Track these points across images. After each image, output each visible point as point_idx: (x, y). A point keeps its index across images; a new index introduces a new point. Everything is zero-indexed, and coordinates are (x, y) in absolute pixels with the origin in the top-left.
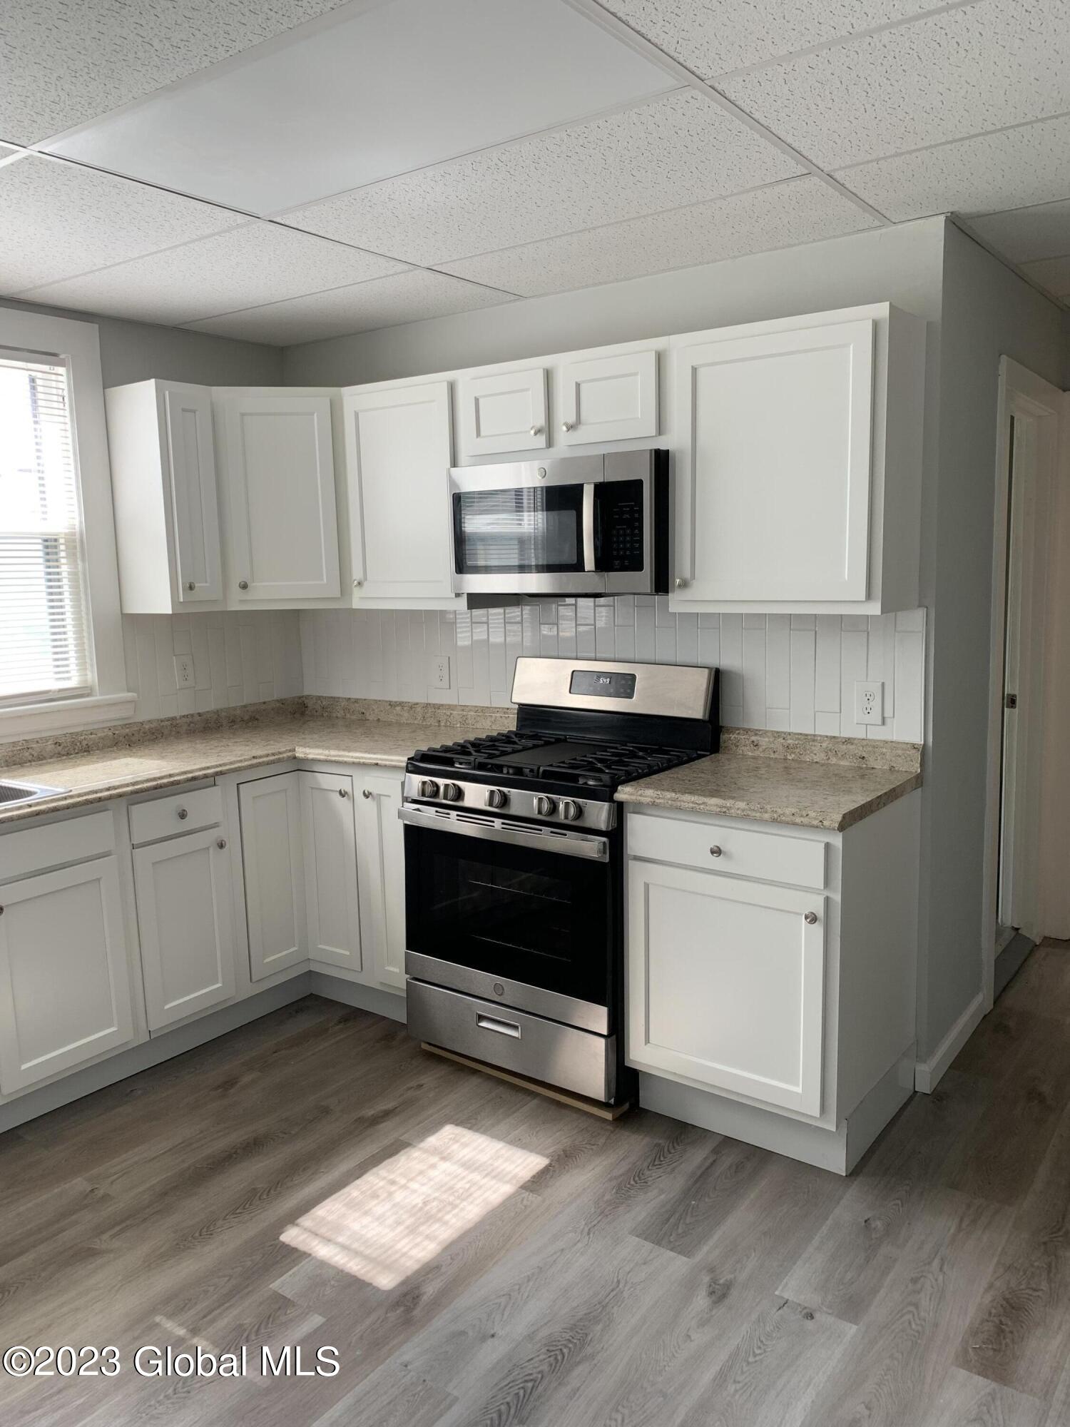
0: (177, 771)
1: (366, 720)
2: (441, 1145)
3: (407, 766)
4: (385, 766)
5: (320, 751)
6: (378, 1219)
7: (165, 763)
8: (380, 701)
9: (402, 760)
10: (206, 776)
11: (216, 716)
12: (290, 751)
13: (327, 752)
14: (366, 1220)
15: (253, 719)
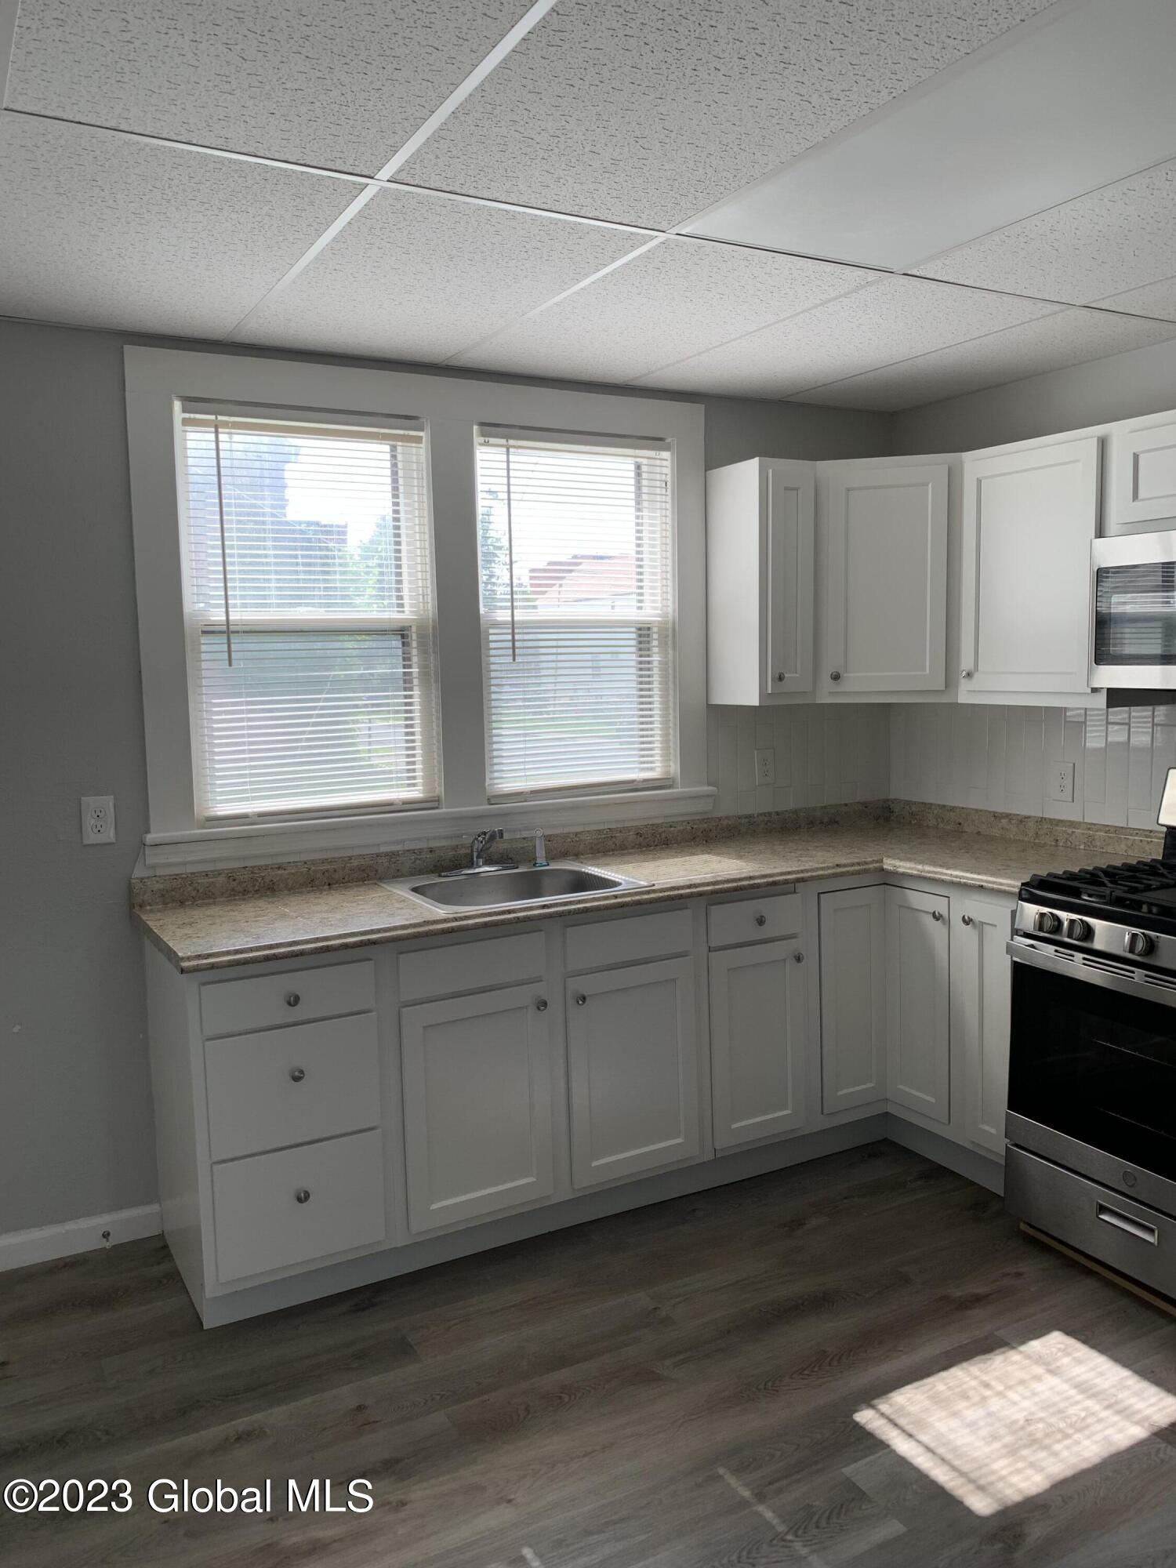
0: (757, 874)
1: (962, 832)
2: (1047, 1354)
3: (1020, 893)
4: (992, 890)
5: (912, 865)
6: (968, 1425)
7: (744, 864)
8: (981, 811)
9: (1013, 884)
10: (786, 882)
11: (795, 816)
12: (877, 862)
13: (920, 867)
14: (954, 1423)
15: (834, 821)
